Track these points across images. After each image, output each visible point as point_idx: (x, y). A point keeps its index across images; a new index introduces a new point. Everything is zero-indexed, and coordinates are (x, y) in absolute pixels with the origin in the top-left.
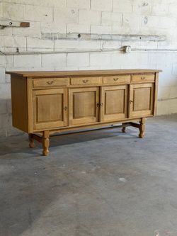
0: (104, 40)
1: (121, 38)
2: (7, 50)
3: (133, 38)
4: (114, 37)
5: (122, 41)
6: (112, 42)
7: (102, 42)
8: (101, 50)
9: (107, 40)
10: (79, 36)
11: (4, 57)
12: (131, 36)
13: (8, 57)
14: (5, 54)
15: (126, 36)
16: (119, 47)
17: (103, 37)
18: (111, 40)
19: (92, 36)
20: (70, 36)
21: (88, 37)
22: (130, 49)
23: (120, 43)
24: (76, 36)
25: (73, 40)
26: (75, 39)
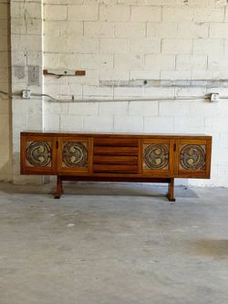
0: (179, 86)
1: (205, 83)
2: (62, 98)
3: (225, 84)
4: (193, 83)
5: (207, 87)
6: (191, 89)
7: (177, 89)
8: (175, 99)
9: (184, 86)
10: (145, 82)
11: (58, 104)
12: (223, 81)
13: (63, 104)
14: (60, 101)
15: (213, 81)
16: (202, 95)
17: (178, 83)
18: (191, 86)
19: (162, 83)
20: (133, 83)
21: (157, 84)
22: (217, 96)
23: (205, 90)
24: (142, 83)
25: (137, 86)
26: (140, 86)
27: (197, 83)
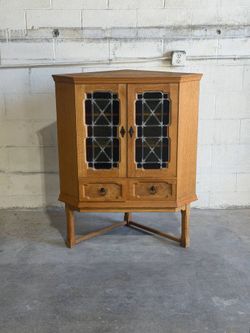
0: (116, 39)
1: (162, 33)
3: (197, 33)
4: (142, 33)
5: (166, 40)
6: (138, 44)
7: (112, 44)
8: (111, 62)
9: (125, 40)
10: (56, 33)
12: (193, 28)
15: (176, 28)
16: (158, 54)
17: (116, 34)
18: (138, 39)
19: (87, 33)
20: (34, 35)
21: (77, 35)
22: (183, 57)
23: (161, 45)
24: (50, 35)
25: (42, 40)
26: (47, 40)
27: (148, 33)
